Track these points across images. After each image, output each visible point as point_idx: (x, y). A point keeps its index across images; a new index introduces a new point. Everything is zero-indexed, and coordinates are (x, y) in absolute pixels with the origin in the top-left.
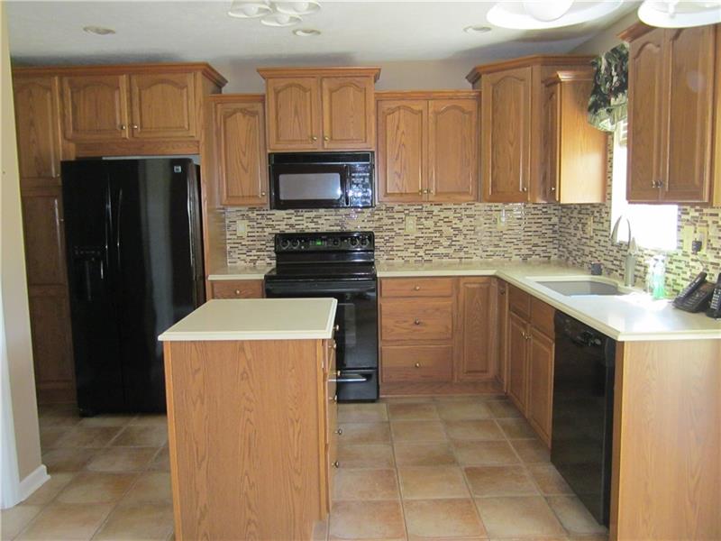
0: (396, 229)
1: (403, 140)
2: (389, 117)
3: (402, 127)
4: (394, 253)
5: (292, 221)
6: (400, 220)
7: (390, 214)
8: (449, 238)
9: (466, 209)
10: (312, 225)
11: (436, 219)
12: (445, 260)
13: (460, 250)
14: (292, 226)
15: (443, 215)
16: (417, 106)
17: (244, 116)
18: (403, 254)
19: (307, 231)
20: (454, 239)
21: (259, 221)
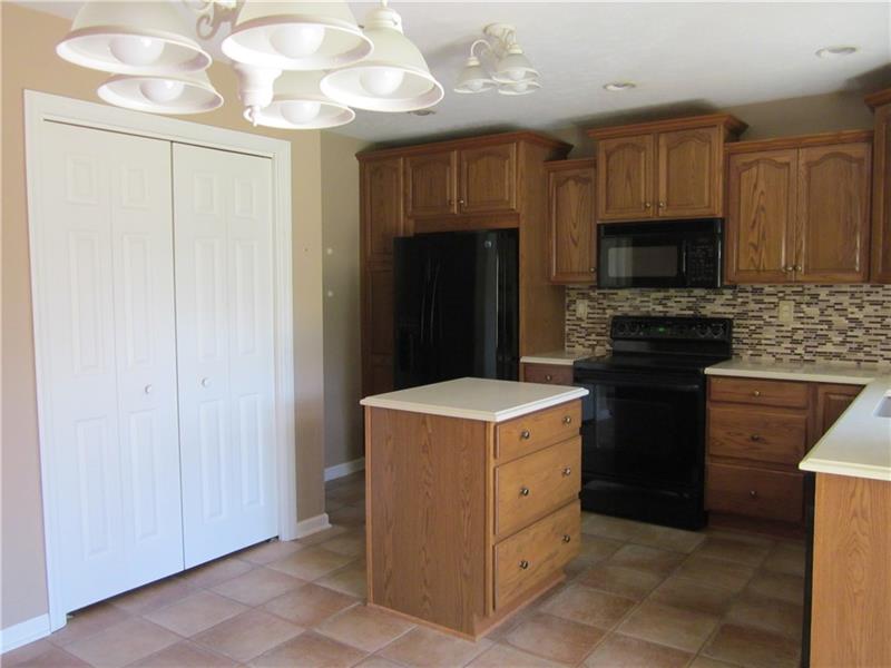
0: (766, 317)
1: (762, 202)
2: (745, 174)
3: (762, 186)
4: (762, 347)
5: (637, 302)
6: (772, 306)
7: (758, 298)
8: (842, 332)
9: (868, 293)
10: (660, 308)
11: (823, 305)
12: (836, 362)
13: (859, 349)
14: (637, 308)
15: (833, 300)
16: (782, 158)
17: (576, 184)
18: (775, 350)
19: (653, 314)
20: (850, 333)
21: (600, 301)
